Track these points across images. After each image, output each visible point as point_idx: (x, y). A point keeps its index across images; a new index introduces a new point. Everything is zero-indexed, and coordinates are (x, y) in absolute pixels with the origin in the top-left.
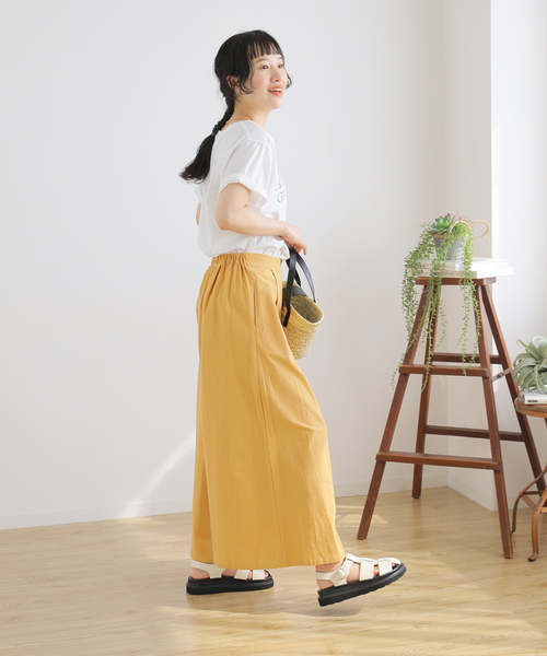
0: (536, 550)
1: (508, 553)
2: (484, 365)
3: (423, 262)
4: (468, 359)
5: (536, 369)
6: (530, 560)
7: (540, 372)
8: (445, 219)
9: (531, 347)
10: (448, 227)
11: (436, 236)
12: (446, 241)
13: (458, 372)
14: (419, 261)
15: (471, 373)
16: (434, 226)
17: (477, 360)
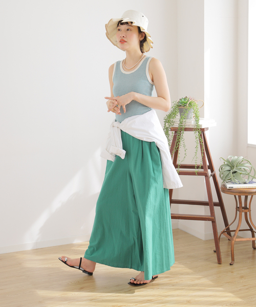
0: (233, 259)
1: (219, 262)
2: (206, 170)
3: (174, 120)
4: (198, 167)
5: (231, 171)
6: (231, 264)
7: (233, 173)
8: (185, 99)
9: (228, 161)
10: (186, 103)
11: (180, 107)
12: (186, 110)
13: (193, 174)
14: (171, 120)
15: (199, 174)
16: (179, 102)
17: (202, 168)
